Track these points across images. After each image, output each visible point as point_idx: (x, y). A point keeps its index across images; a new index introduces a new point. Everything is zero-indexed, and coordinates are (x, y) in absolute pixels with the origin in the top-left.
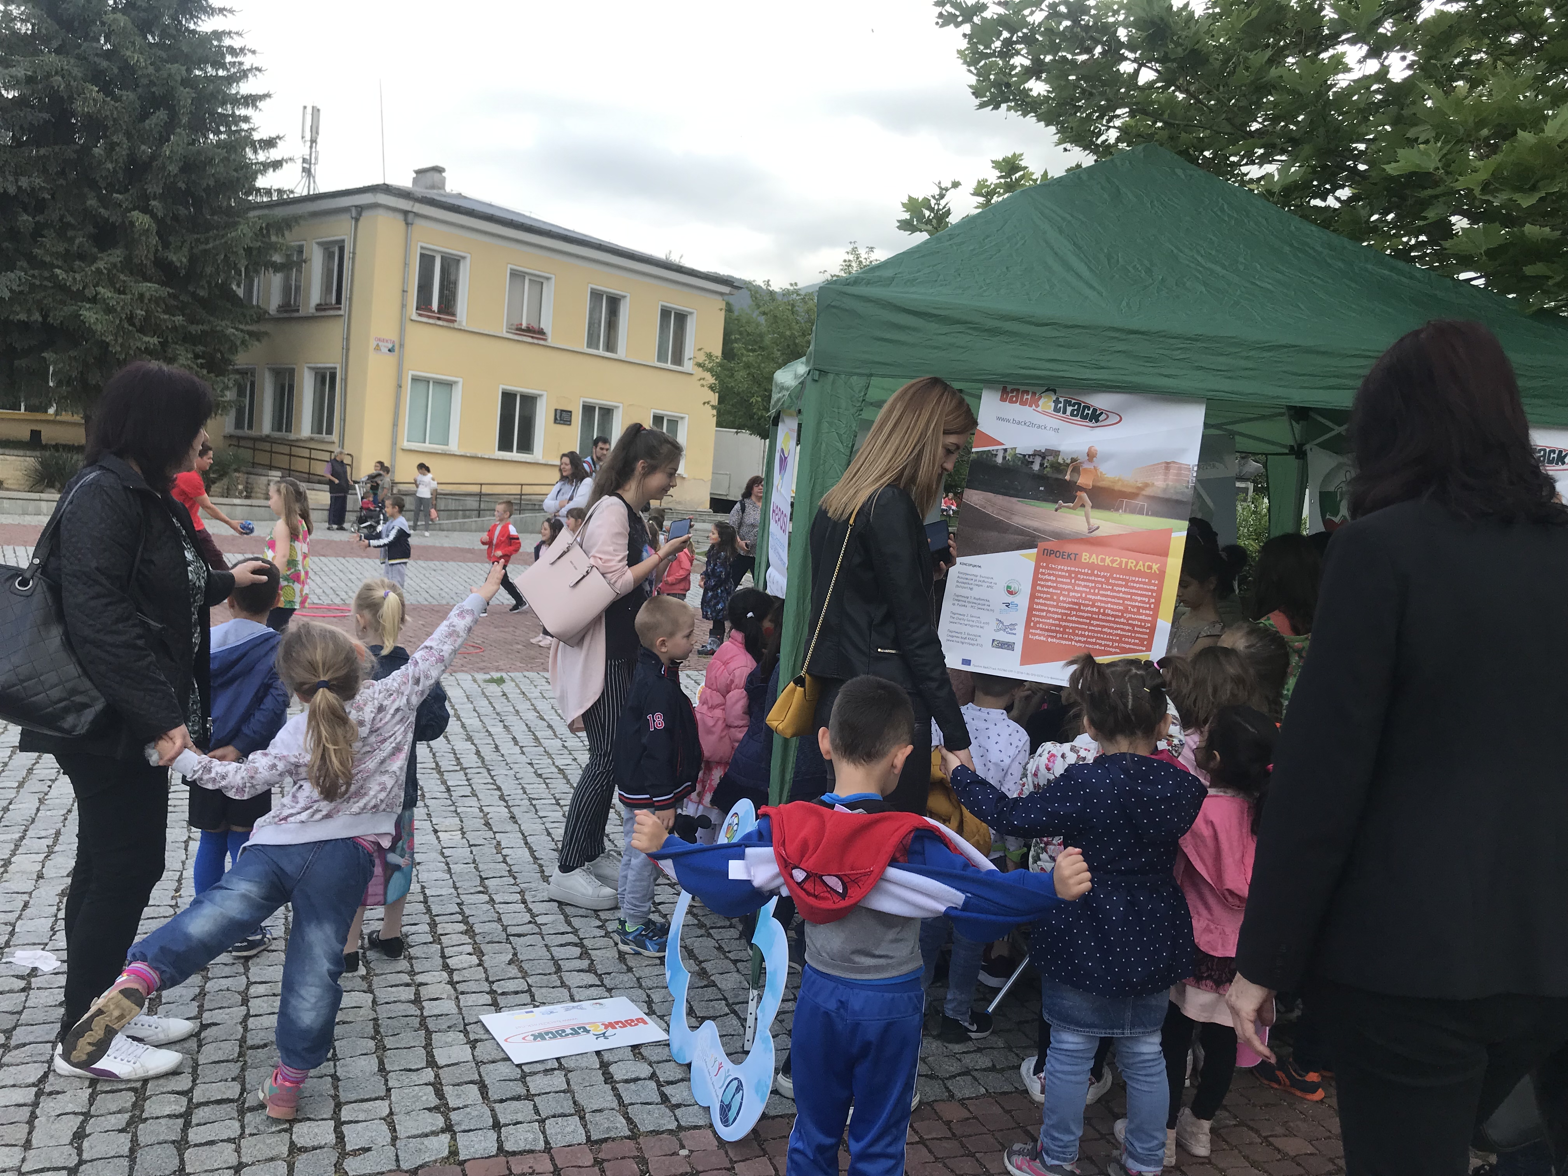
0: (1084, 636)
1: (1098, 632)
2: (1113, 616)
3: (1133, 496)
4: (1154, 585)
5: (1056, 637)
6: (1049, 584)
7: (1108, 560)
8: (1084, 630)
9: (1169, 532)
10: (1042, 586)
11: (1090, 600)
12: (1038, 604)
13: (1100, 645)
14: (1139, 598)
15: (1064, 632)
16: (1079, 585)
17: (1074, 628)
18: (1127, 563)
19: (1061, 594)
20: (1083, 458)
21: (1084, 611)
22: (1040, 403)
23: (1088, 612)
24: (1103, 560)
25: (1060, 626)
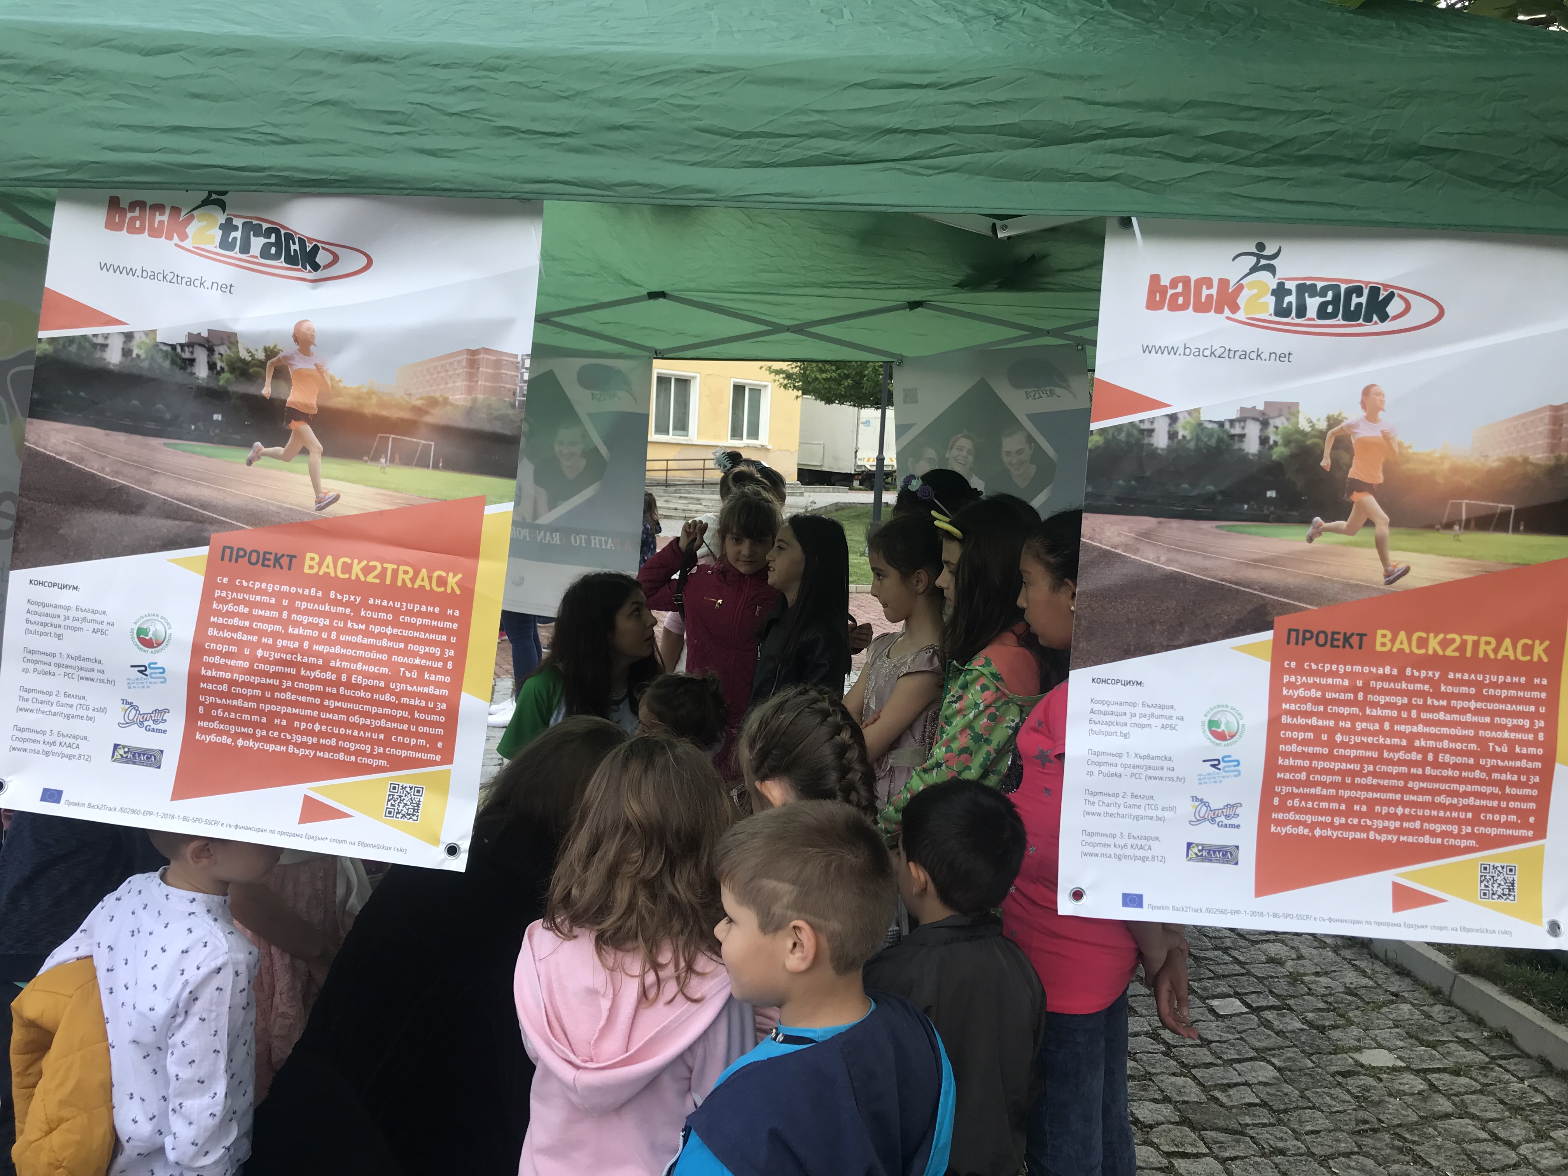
0: (311, 733)
1: (339, 724)
2: (367, 688)
3: (405, 427)
4: (452, 619)
5: (253, 737)
6: (236, 621)
7: (357, 569)
8: (313, 720)
9: (480, 503)
10: (221, 627)
11: (318, 655)
12: (209, 666)
13: (347, 751)
14: (422, 650)
15: (269, 726)
16: (297, 624)
17: (291, 718)
18: (395, 573)
19: (260, 644)
20: (288, 347)
21: (306, 680)
22: (191, 229)
23: (316, 681)
24: (347, 568)
25: (261, 713)
